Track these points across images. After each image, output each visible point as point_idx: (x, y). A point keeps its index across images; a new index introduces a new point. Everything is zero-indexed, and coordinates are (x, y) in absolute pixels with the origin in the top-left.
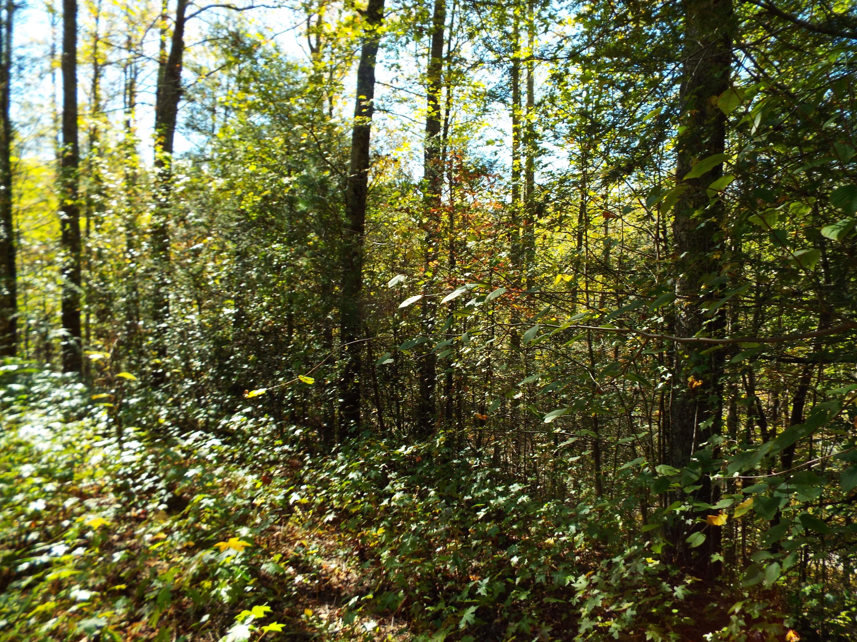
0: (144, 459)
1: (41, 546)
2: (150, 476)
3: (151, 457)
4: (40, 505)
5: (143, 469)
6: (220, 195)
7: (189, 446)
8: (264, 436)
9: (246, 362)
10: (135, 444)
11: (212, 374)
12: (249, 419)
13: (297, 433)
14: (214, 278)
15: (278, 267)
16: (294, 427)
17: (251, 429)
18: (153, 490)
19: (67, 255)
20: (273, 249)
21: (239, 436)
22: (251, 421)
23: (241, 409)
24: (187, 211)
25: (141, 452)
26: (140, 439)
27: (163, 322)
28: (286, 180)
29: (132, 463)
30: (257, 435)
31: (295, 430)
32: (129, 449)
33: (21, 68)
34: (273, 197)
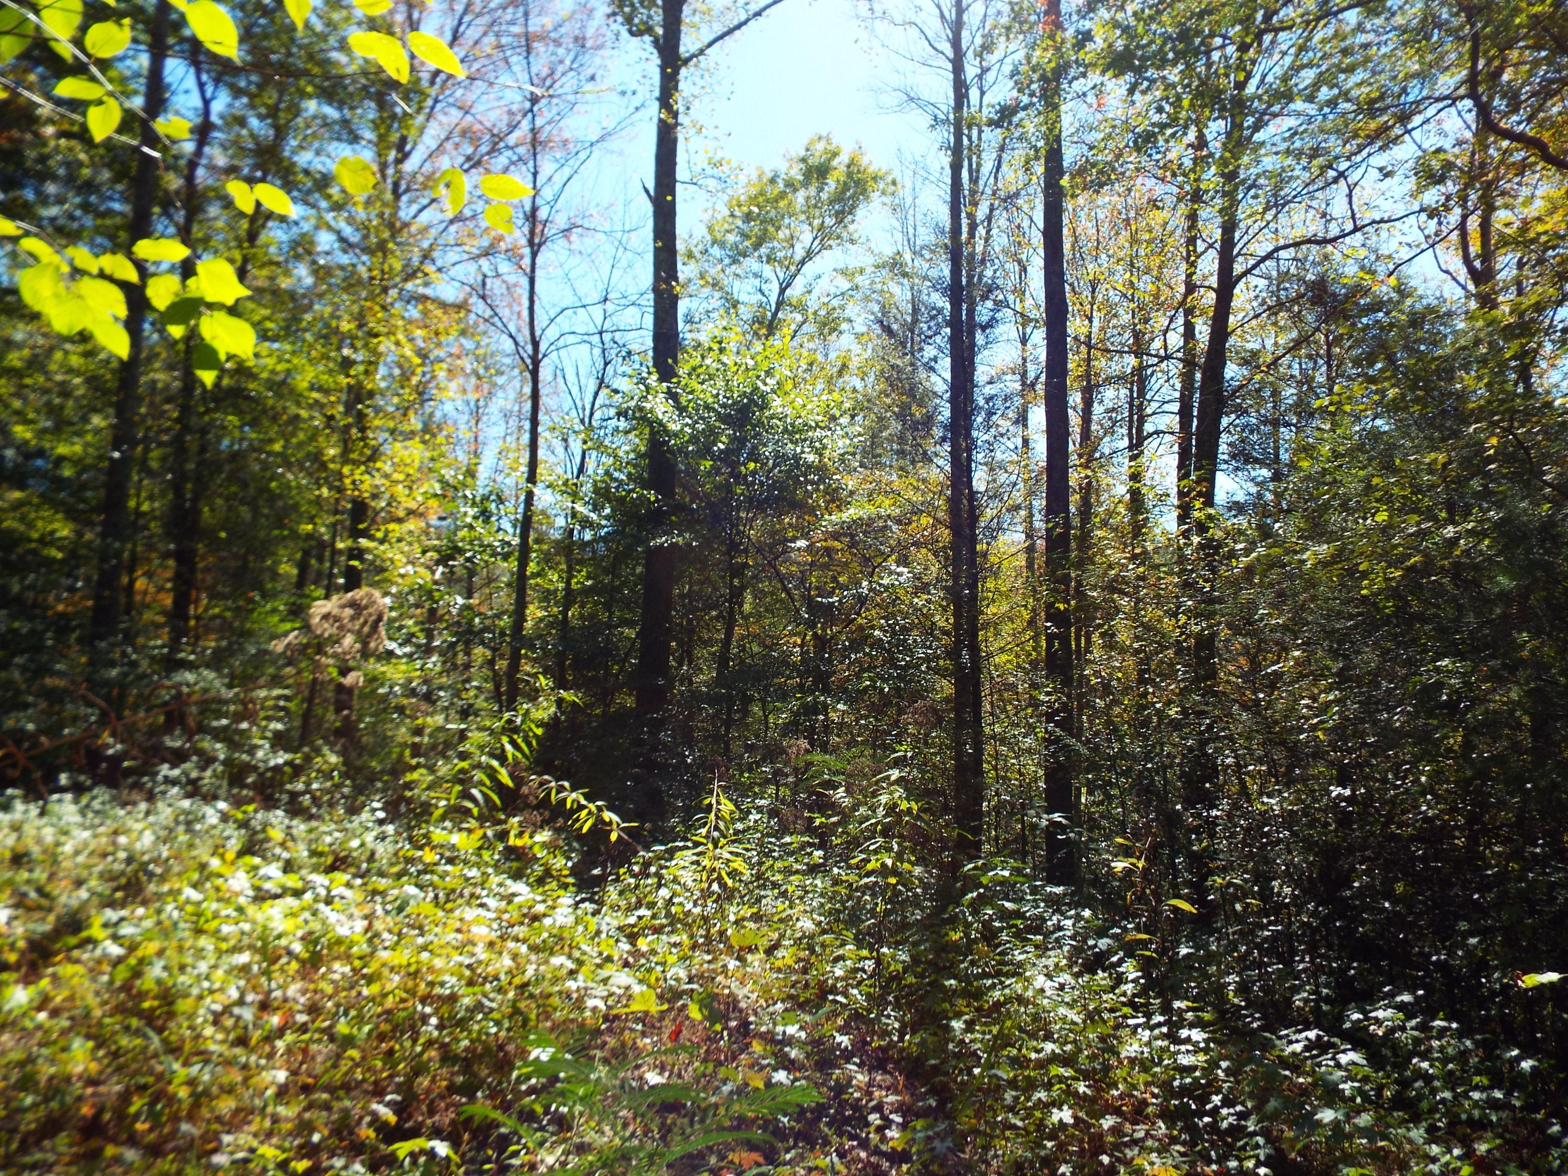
0: (1213, 1064)
2: (1227, 1103)
3: (1224, 1064)
5: (1212, 1086)
6: (1321, 574)
7: (1294, 1054)
8: (1446, 1060)
9: (1389, 895)
10: (1197, 1035)
11: (1314, 914)
12: (1409, 1017)
13: (1526, 1065)
14: (1314, 728)
15: (1451, 705)
16: (1515, 1053)
17: (1417, 1041)
18: (1237, 1131)
19: (1055, 690)
20: (1438, 670)
21: (1385, 1052)
22: (1413, 1023)
23: (1391, 995)
24: (1252, 606)
25: (1205, 1051)
26: (1198, 1024)
27: (1216, 807)
28: (1450, 531)
29: (1194, 1068)
30: (1424, 1056)
31: (1518, 1059)
32: (1188, 1040)
34: (1428, 567)
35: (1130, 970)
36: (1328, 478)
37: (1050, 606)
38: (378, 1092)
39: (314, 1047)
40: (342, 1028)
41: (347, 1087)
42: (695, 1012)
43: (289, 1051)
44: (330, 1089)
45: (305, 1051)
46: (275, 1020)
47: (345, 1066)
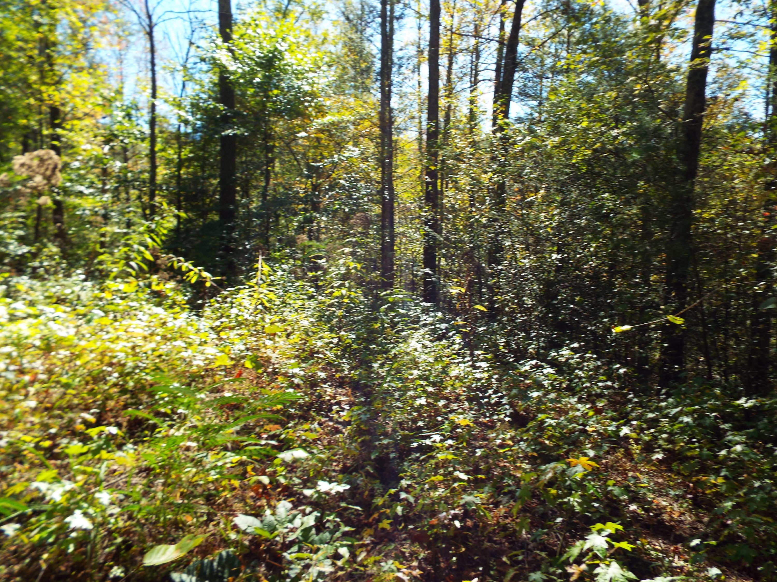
0: (490, 377)
1: (425, 433)
2: (495, 392)
3: (495, 377)
4: (422, 401)
5: (489, 386)
6: (555, 152)
7: (526, 371)
8: (588, 371)
9: (573, 302)
10: (484, 365)
11: (541, 311)
12: (576, 353)
13: (622, 371)
14: (546, 226)
15: (607, 216)
16: (618, 366)
17: (578, 363)
18: (498, 404)
19: (429, 210)
20: (603, 199)
21: (565, 368)
22: (577, 355)
23: (568, 345)
24: (523, 168)
25: (487, 371)
26: (486, 360)
27: (500, 264)
28: (615, 132)
29: (482, 379)
30: (581, 369)
31: (619, 368)
32: (480, 367)
33: (400, 66)
34: (603, 149)
35: (458, 339)
36: (562, 104)
37: (427, 168)
38: (87, 409)
39: (51, 390)
40: (64, 379)
41: (71, 408)
42: (248, 364)
43: (37, 393)
44: (60, 408)
45: (46, 392)
46: (27, 378)
47: (68, 397)
